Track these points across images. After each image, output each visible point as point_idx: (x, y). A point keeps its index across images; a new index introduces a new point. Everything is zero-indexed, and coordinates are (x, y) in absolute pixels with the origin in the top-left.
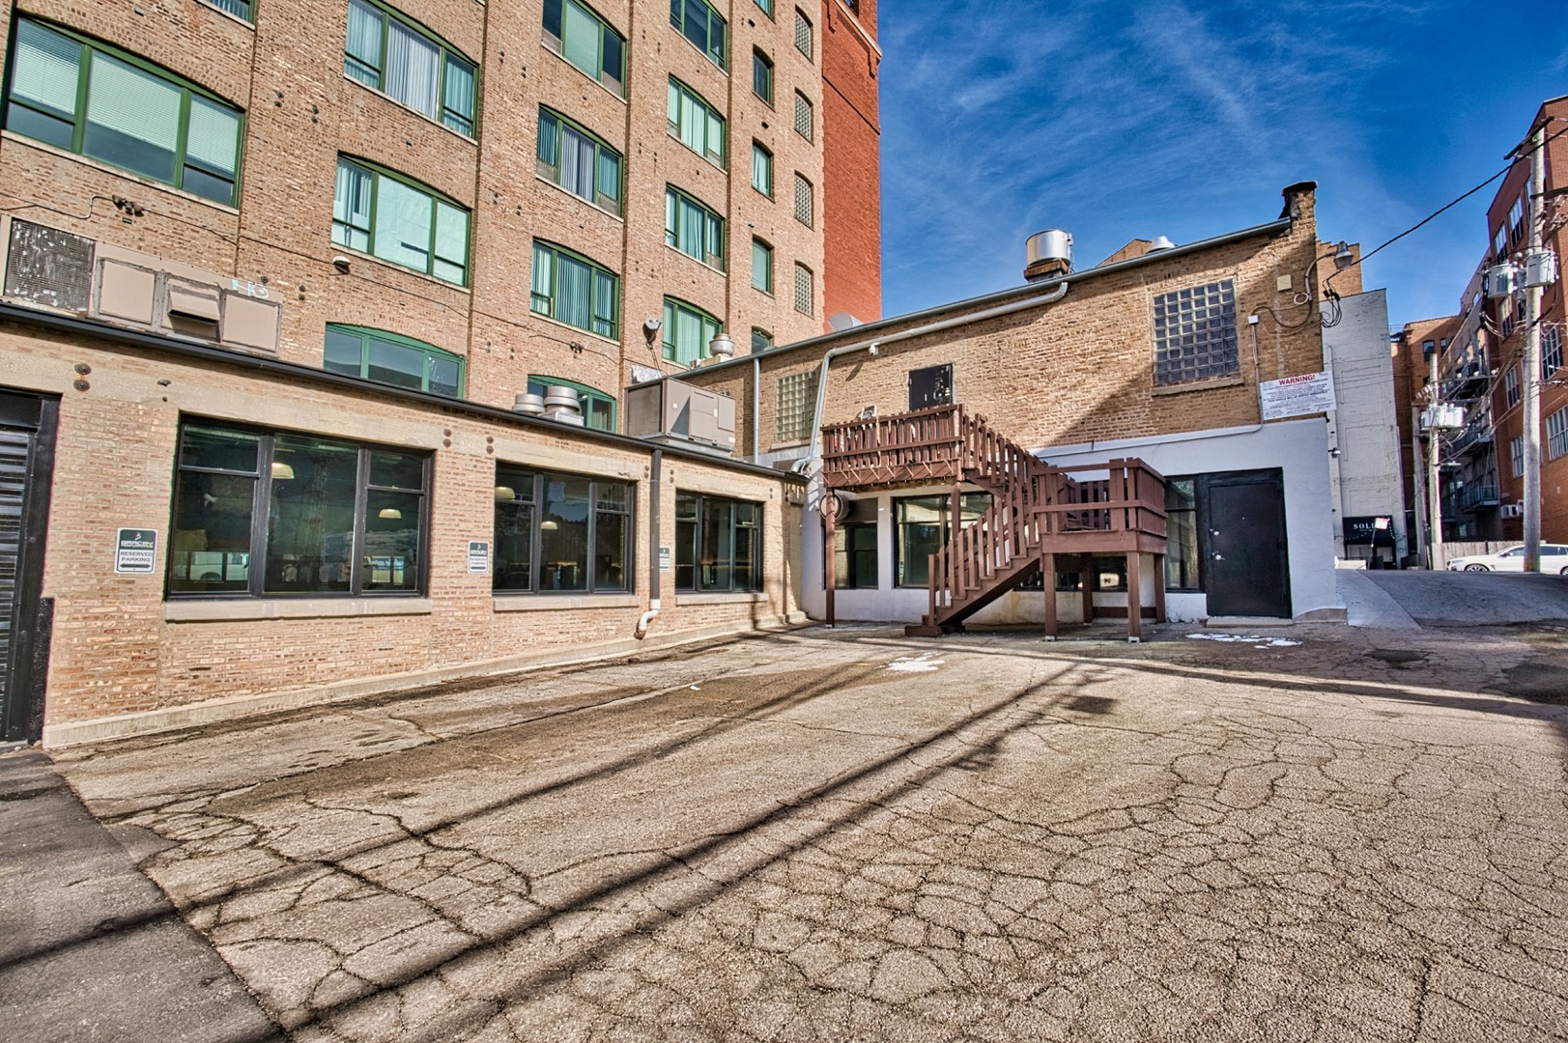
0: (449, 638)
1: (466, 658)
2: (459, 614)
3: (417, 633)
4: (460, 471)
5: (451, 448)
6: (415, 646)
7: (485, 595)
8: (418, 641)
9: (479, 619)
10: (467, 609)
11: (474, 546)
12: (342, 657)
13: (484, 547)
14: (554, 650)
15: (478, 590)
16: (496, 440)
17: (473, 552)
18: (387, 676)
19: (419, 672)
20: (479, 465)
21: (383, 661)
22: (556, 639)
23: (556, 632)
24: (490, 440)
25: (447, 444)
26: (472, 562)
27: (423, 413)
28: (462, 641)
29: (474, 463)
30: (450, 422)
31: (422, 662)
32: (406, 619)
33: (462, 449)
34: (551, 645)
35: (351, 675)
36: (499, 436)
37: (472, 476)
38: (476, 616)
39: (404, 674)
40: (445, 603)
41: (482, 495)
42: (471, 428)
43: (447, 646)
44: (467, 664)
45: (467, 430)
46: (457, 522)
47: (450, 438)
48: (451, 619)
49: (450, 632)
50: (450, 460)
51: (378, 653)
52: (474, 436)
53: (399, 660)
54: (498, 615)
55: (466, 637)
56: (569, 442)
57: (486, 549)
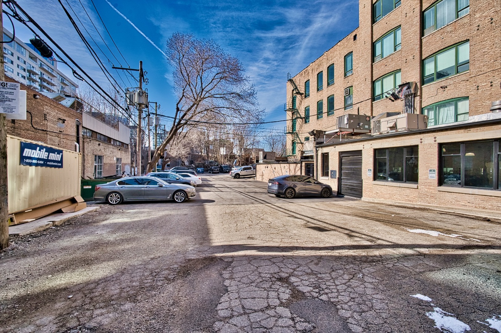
0: (423, 196)
1: (429, 203)
2: (426, 190)
3: (415, 193)
4: (425, 149)
5: (422, 143)
6: (414, 196)
7: (435, 185)
8: (415, 195)
9: (433, 192)
10: (429, 189)
11: (430, 171)
12: (398, 196)
13: (434, 171)
14: (465, 208)
15: (432, 184)
16: (437, 137)
17: (430, 172)
18: (408, 202)
19: (415, 203)
20: (431, 146)
21: (407, 198)
22: (466, 204)
23: (466, 202)
24: (435, 138)
25: (421, 142)
26: (430, 175)
27: (414, 136)
28: (428, 198)
29: (430, 146)
30: (422, 136)
31: (416, 201)
32: (412, 189)
33: (426, 143)
34: (464, 206)
35: (400, 200)
36: (438, 136)
37: (429, 150)
38: (432, 191)
39: (411, 203)
40: (422, 186)
41: (433, 155)
42: (428, 136)
43: (423, 198)
44: (429, 205)
45: (427, 137)
46: (425, 164)
47: (422, 141)
48: (424, 191)
49: (424, 195)
50: (422, 147)
51: (405, 197)
52: (430, 138)
53: (411, 199)
54: (439, 192)
55: (429, 197)
56: (471, 129)
57: (435, 171)
